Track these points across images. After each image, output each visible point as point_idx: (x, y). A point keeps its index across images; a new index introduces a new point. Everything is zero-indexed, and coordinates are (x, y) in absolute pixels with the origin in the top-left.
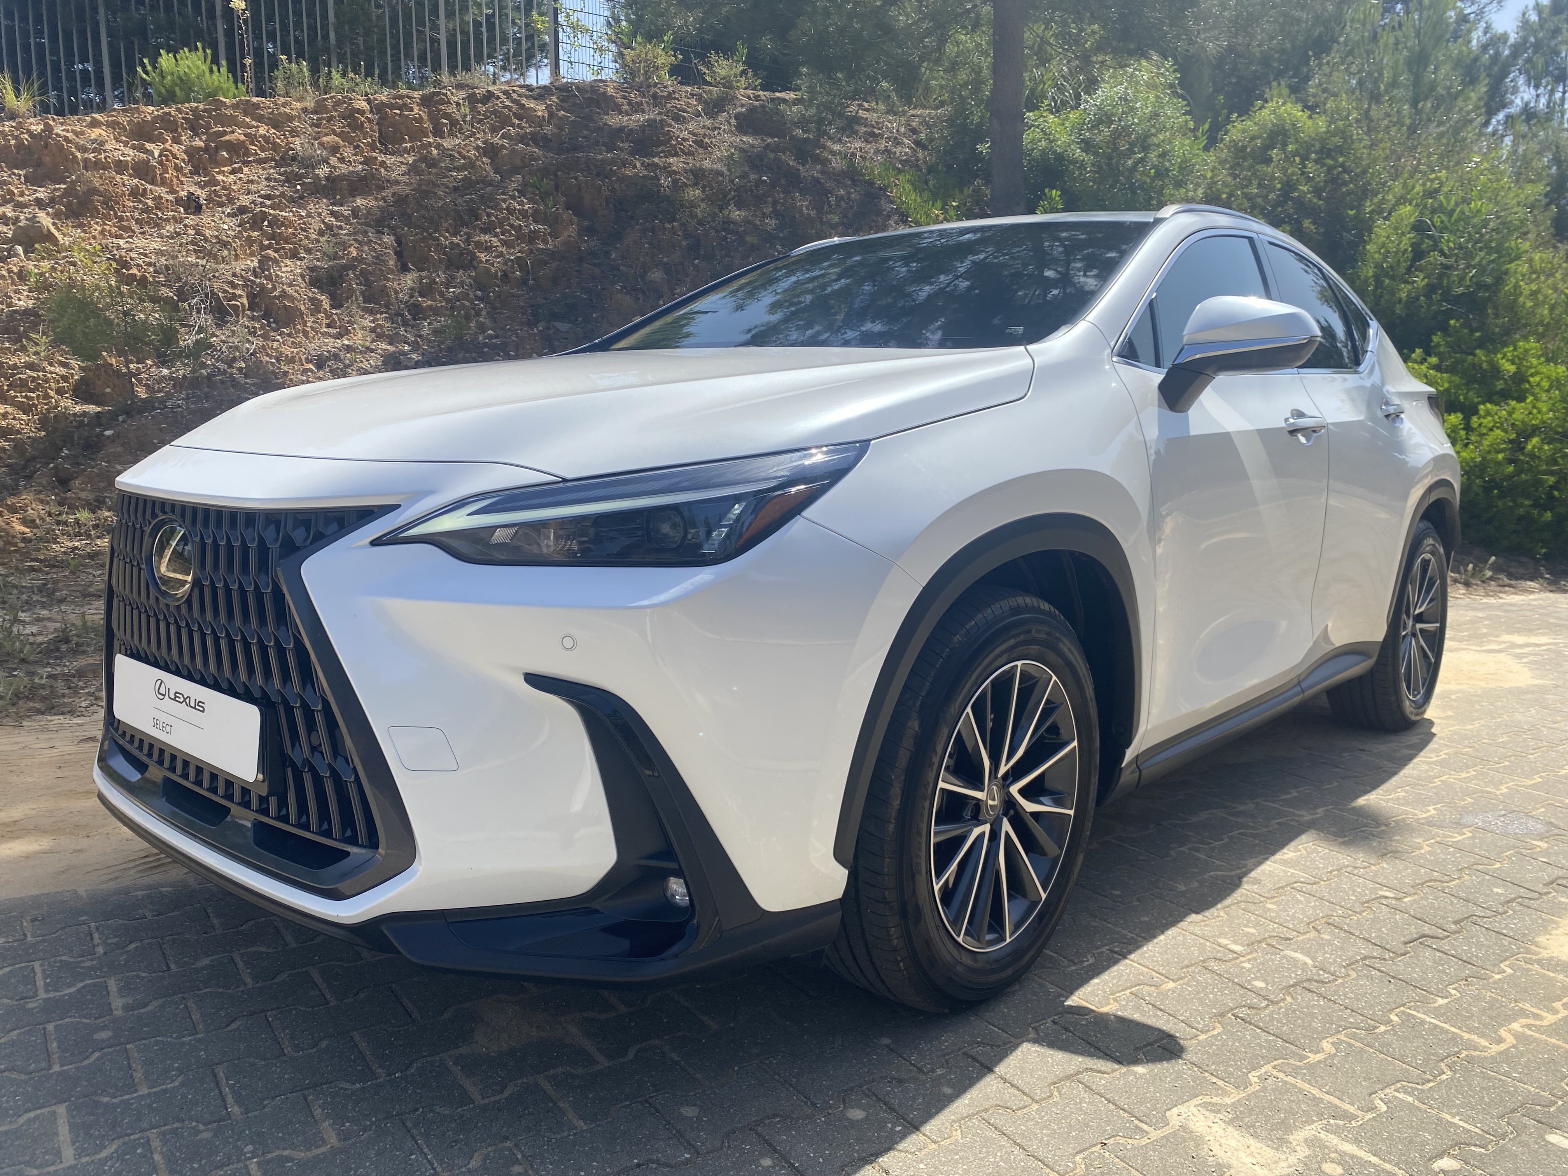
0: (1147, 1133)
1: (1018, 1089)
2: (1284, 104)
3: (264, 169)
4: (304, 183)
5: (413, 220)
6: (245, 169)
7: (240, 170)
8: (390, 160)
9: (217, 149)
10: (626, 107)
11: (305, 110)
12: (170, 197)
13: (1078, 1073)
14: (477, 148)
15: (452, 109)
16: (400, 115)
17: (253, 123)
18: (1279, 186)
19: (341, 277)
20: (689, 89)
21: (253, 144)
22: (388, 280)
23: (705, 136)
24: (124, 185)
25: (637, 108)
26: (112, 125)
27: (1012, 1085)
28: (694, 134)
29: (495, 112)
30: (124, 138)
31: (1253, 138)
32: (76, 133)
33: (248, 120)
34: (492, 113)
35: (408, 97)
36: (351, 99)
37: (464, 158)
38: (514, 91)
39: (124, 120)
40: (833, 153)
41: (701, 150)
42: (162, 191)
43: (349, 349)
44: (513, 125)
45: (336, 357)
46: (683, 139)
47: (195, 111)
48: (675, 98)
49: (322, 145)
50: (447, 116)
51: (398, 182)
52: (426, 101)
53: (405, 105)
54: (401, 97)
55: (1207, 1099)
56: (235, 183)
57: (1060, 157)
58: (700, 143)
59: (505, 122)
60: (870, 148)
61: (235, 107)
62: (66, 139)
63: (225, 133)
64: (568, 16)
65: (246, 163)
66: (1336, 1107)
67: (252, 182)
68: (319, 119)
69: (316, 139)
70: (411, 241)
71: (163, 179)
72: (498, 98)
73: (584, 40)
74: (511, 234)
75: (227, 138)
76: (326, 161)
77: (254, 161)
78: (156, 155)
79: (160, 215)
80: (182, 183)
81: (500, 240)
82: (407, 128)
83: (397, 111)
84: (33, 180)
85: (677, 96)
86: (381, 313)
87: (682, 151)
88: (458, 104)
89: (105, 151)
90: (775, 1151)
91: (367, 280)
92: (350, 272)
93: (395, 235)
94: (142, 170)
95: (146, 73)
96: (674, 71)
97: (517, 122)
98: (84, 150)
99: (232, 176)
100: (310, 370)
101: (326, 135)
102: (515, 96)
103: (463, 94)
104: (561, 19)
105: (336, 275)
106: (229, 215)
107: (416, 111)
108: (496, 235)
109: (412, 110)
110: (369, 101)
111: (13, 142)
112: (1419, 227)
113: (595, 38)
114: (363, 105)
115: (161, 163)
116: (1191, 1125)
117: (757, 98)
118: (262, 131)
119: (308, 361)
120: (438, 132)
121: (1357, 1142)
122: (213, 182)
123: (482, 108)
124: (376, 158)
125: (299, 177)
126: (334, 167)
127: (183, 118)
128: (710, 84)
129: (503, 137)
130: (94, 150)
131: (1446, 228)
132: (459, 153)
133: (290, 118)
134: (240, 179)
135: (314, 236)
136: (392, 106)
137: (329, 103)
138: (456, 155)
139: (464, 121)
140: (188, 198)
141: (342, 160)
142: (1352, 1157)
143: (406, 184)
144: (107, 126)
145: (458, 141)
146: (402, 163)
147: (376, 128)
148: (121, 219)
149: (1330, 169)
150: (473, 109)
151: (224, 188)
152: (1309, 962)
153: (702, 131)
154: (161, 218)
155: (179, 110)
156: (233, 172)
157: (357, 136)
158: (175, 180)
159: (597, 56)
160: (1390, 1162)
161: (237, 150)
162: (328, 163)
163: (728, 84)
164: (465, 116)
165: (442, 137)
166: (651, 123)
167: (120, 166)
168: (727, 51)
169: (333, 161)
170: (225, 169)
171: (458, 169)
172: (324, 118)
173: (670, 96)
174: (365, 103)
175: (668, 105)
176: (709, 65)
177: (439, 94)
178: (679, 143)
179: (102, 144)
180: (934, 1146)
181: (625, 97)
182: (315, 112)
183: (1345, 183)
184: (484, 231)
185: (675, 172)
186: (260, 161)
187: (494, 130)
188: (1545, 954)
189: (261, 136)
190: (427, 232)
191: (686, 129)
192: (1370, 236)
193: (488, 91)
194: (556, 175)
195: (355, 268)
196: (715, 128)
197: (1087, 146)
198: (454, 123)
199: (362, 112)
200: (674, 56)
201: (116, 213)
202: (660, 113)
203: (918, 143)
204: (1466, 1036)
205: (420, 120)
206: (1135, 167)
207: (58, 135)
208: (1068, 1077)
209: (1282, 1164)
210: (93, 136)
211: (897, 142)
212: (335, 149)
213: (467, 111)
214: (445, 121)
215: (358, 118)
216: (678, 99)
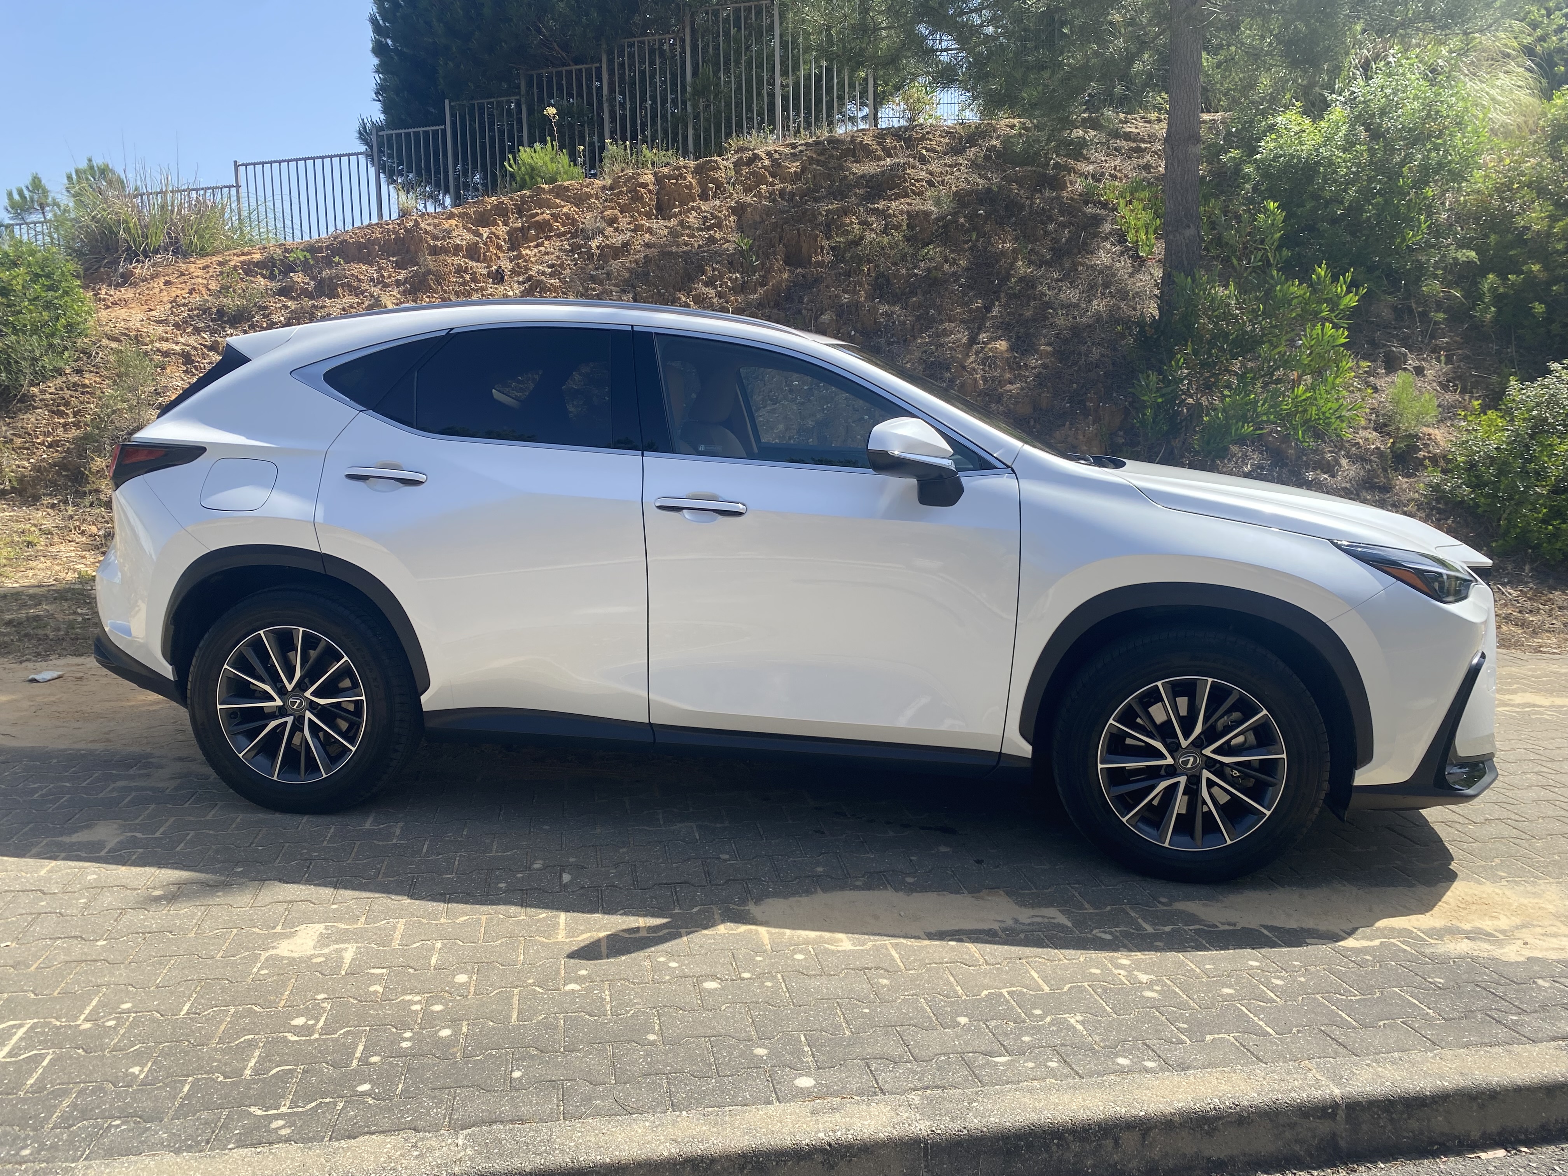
3: (562, 241)
4: (581, 252)
6: (546, 243)
7: (542, 244)
8: (657, 225)
9: (529, 228)
10: (878, 153)
11: (604, 188)
12: (484, 272)
14: (729, 208)
15: (721, 174)
16: (675, 184)
17: (563, 203)
21: (556, 221)
23: (940, 175)
24: (453, 265)
25: (888, 153)
26: (462, 216)
29: (754, 173)
30: (470, 225)
32: (435, 226)
33: (557, 201)
34: (751, 174)
35: (685, 167)
36: (639, 175)
37: (715, 218)
38: (776, 151)
39: (471, 211)
40: (1081, 176)
42: (480, 269)
44: (766, 183)
46: (917, 181)
47: (522, 197)
49: (602, 218)
50: (714, 181)
51: (654, 245)
52: (698, 170)
53: (681, 175)
54: (680, 168)
56: (535, 255)
58: (932, 183)
59: (761, 180)
60: (1128, 166)
61: (550, 191)
62: (426, 232)
63: (537, 214)
65: (548, 238)
67: (547, 253)
68: (611, 195)
69: (600, 213)
71: (485, 255)
72: (762, 159)
75: (537, 218)
76: (601, 232)
77: (555, 235)
78: (485, 236)
79: (473, 286)
80: (499, 258)
82: (679, 194)
83: (674, 181)
84: (399, 266)
85: (931, 136)
87: (913, 191)
88: (728, 168)
89: (450, 238)
94: (473, 252)
95: (510, 166)
97: (771, 180)
98: (435, 238)
99: (536, 250)
101: (612, 208)
102: (776, 156)
103: (735, 157)
106: (519, 283)
107: (690, 179)
108: (715, 288)
109: (685, 178)
110: (654, 174)
111: (393, 237)
114: (648, 178)
115: (485, 244)
118: (565, 210)
120: (704, 197)
122: (520, 256)
123: (745, 170)
124: (645, 225)
125: (580, 247)
126: (606, 236)
127: (513, 205)
129: (754, 196)
130: (443, 238)
132: (712, 214)
133: (589, 196)
134: (540, 252)
136: (669, 177)
138: (709, 217)
139: (728, 184)
140: (497, 271)
141: (616, 229)
143: (659, 246)
144: (459, 217)
145: (716, 203)
146: (666, 227)
147: (654, 197)
148: (445, 292)
150: (738, 172)
151: (525, 261)
154: (473, 289)
155: (511, 199)
156: (537, 246)
157: (637, 206)
158: (494, 257)
161: (544, 228)
162: (603, 234)
164: (732, 178)
166: (894, 167)
167: (457, 249)
169: (609, 231)
170: (532, 244)
171: (708, 229)
174: (650, 176)
177: (710, 161)
178: (913, 184)
179: (449, 232)
184: (706, 284)
185: (890, 216)
186: (559, 235)
187: (749, 190)
189: (563, 214)
193: (754, 154)
198: (719, 186)
199: (644, 185)
201: (442, 288)
205: (690, 187)
207: (421, 229)
210: (446, 226)
212: (612, 221)
213: (733, 173)
214: (711, 185)
215: (639, 191)
216: (930, 140)
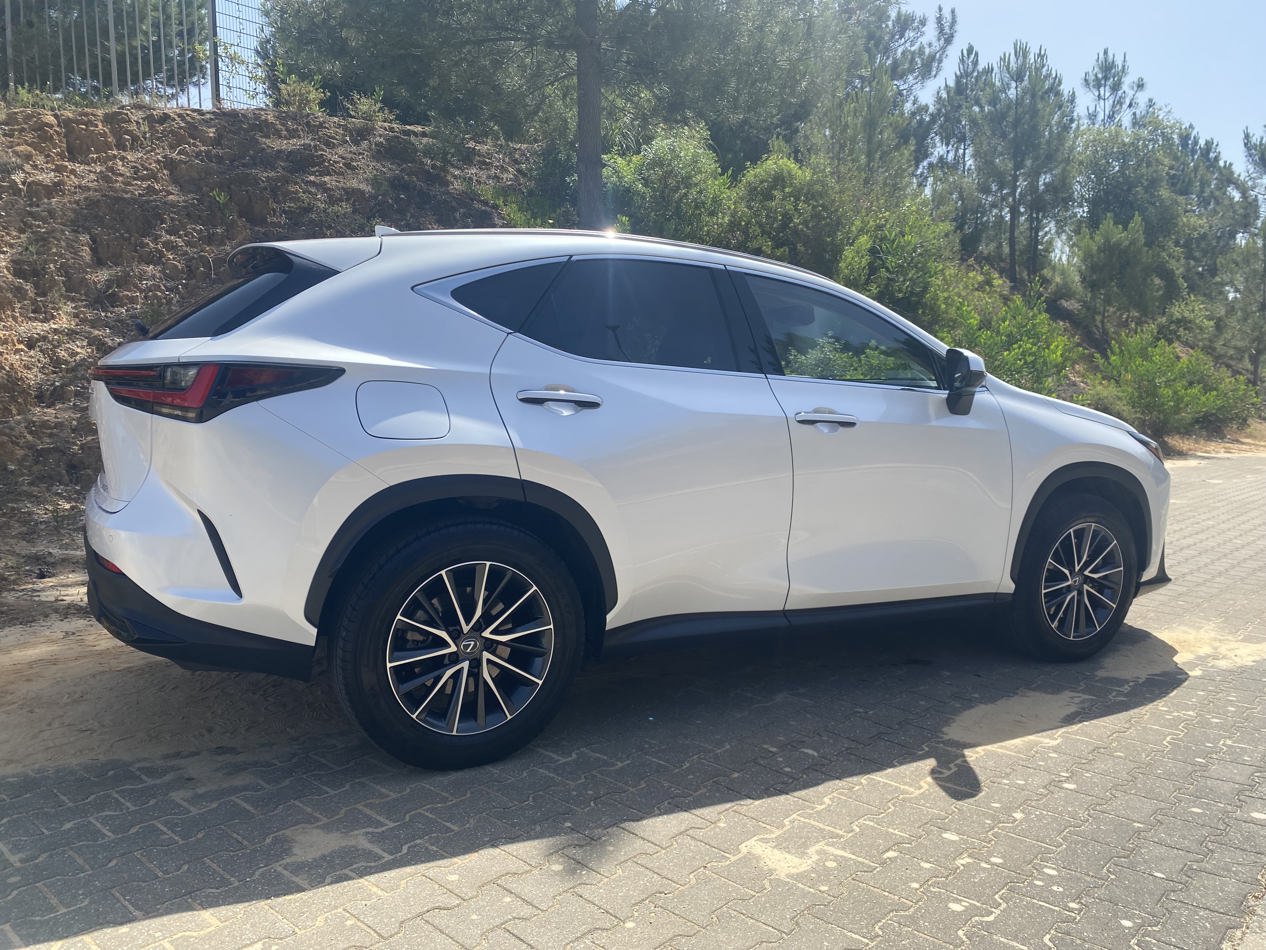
0: (729, 858)
1: (652, 843)
2: (782, 158)
5: (106, 221)
8: (80, 168)
10: (284, 133)
13: (687, 830)
14: (158, 162)
15: (133, 127)
16: (85, 130)
18: (780, 218)
19: (44, 269)
20: (336, 119)
22: (87, 273)
23: (352, 160)
25: (293, 134)
27: (649, 841)
28: (343, 158)
29: (172, 132)
31: (762, 182)
34: (170, 132)
35: (92, 115)
36: (40, 114)
37: (147, 169)
38: (188, 115)
40: (455, 177)
41: (349, 172)
43: (56, 331)
44: (188, 144)
45: (44, 338)
46: (334, 162)
48: (326, 127)
49: (16, 153)
50: (129, 133)
51: (89, 189)
52: (108, 119)
53: (89, 121)
54: (86, 115)
55: (762, 836)
57: (628, 190)
58: (348, 166)
59: (181, 140)
60: (483, 175)
64: (226, 48)
66: (833, 832)
68: (10, 130)
69: (9, 148)
70: (105, 240)
72: (174, 120)
73: (242, 69)
74: (193, 236)
76: (21, 168)
81: (184, 241)
82: (93, 141)
83: (84, 127)
85: (327, 125)
86: (82, 301)
87: (334, 171)
88: (138, 123)
90: (511, 893)
91: (66, 272)
92: (51, 266)
93: (89, 234)
96: (322, 104)
97: (192, 141)
100: (22, 350)
101: (19, 144)
102: (188, 119)
103: (141, 113)
104: (220, 50)
105: (39, 267)
107: (100, 127)
108: (181, 237)
109: (97, 126)
110: (56, 116)
112: (873, 251)
113: (250, 68)
114: (51, 119)
116: (753, 851)
117: (392, 129)
119: (20, 342)
120: (121, 146)
121: (844, 849)
123: (160, 128)
124: (66, 167)
126: (27, 173)
128: (354, 117)
129: (179, 153)
131: (889, 252)
132: (142, 165)
135: (15, 233)
136: (78, 122)
137: (20, 117)
138: (140, 167)
139: (145, 138)
141: (35, 167)
142: (841, 857)
143: (96, 190)
145: (140, 155)
146: (90, 171)
147: (64, 140)
149: (814, 207)
150: (151, 128)
152: (816, 754)
153: (349, 156)
157: (47, 146)
159: (252, 83)
160: (861, 857)
162: (23, 170)
163: (368, 117)
164: (145, 133)
165: (124, 150)
166: (306, 147)
168: (368, 92)
169: (27, 168)
171: (143, 179)
172: (15, 130)
173: (321, 125)
174: (52, 118)
175: (320, 133)
176: (353, 103)
177: (120, 113)
178: (331, 165)
180: (607, 880)
181: (283, 125)
182: (7, 124)
183: (824, 219)
184: (170, 233)
185: (329, 189)
187: (172, 148)
188: (946, 737)
190: (118, 231)
191: (336, 154)
192: (841, 257)
193: (164, 113)
194: (229, 188)
195: (56, 261)
196: (360, 154)
197: (646, 182)
198: (135, 139)
199: (51, 126)
200: (323, 93)
202: (312, 140)
203: (519, 171)
204: (902, 787)
205: (104, 135)
206: (681, 199)
208: (681, 833)
209: (804, 865)
211: (503, 169)
212: (28, 157)
213: (147, 130)
214: (127, 137)
215: (48, 131)
216: (327, 128)
